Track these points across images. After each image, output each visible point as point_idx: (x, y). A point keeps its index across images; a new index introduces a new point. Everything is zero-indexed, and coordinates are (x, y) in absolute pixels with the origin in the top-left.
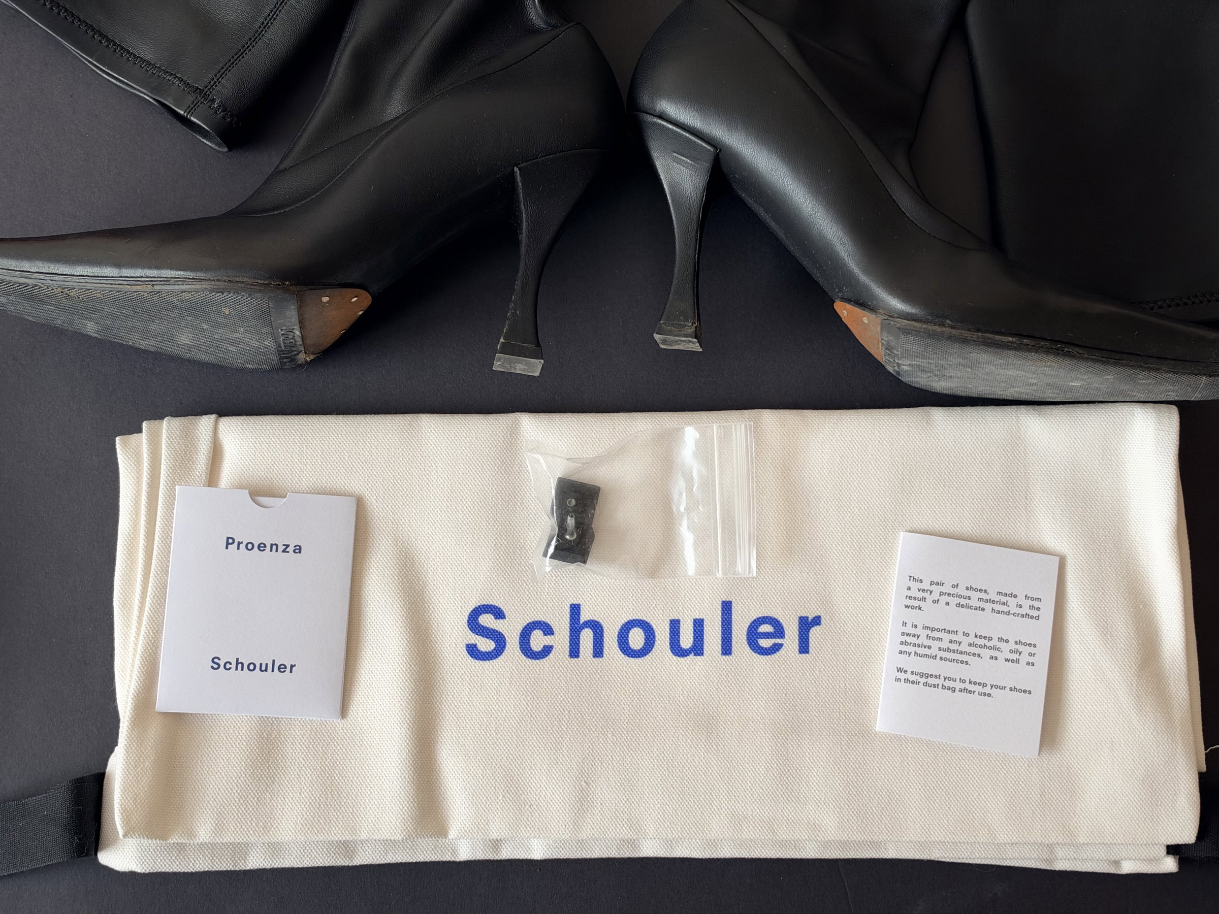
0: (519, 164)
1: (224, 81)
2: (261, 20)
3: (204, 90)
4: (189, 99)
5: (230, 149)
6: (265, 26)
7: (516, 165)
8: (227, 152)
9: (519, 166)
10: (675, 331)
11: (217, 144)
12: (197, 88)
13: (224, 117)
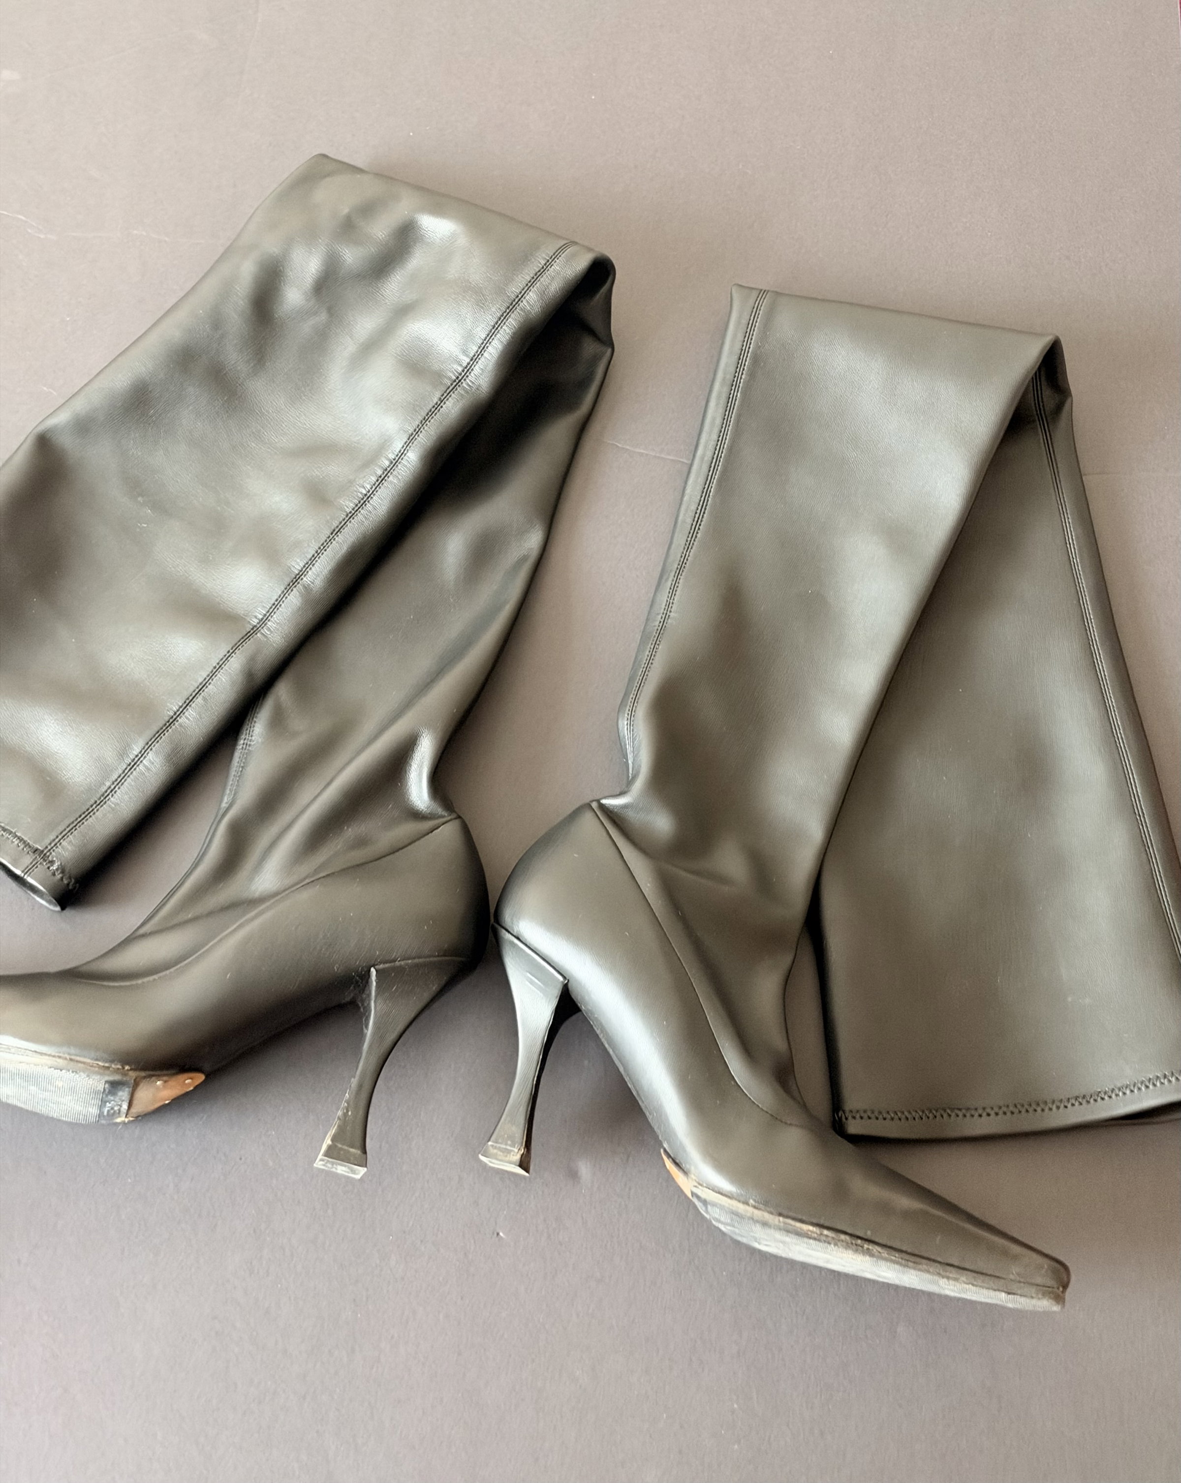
0: (377, 965)
1: (64, 843)
2: (108, 784)
3: (43, 851)
4: (27, 860)
5: (63, 908)
6: (112, 791)
7: (374, 966)
8: (58, 912)
9: (377, 967)
10: (500, 1155)
11: (49, 902)
12: (37, 850)
13: (62, 879)
